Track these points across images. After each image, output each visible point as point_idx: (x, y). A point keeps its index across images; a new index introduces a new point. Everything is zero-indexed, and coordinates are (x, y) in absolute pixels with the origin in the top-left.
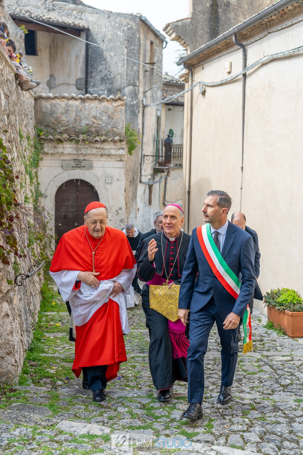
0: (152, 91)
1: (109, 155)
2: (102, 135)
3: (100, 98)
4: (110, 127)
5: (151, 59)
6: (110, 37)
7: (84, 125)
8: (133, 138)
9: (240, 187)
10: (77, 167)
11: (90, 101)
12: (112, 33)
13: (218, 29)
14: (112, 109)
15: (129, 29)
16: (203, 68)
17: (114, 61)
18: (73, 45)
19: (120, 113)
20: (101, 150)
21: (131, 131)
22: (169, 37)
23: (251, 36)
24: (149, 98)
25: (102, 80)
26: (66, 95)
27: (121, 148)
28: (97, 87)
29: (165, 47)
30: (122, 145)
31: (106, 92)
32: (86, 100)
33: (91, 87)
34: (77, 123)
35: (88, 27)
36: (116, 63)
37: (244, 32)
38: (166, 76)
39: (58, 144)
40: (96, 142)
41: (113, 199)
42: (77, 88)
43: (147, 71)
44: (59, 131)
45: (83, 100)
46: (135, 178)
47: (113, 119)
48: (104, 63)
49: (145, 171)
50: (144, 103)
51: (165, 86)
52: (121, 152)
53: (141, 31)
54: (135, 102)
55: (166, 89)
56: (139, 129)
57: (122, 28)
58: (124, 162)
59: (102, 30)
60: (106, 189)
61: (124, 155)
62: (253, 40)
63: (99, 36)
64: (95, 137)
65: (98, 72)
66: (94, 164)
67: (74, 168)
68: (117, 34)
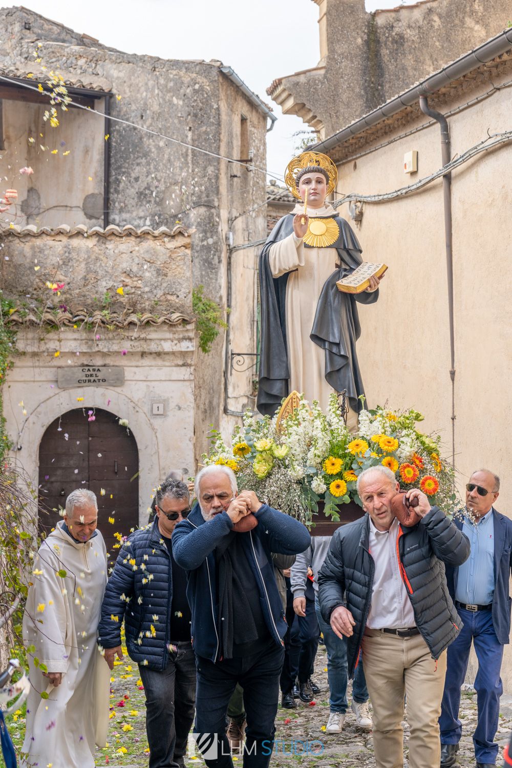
0: (247, 218)
1: (158, 354)
2: (143, 311)
3: (139, 232)
4: (160, 293)
5: (242, 152)
6: (156, 108)
7: (105, 291)
8: (211, 315)
9: (451, 415)
10: (89, 381)
11: (118, 239)
12: (161, 100)
13: (382, 89)
14: (165, 254)
15: (196, 92)
16: (355, 166)
17: (166, 156)
18: (79, 127)
19: (181, 263)
20: (142, 342)
21: (204, 301)
22: (280, 107)
23: (458, 98)
24: (239, 233)
25: (139, 198)
26: (66, 227)
27: (184, 339)
28: (129, 212)
29: (270, 129)
30: (187, 330)
31: (148, 222)
32: (109, 238)
33: (117, 212)
34: (89, 287)
35: (110, 91)
36: (169, 160)
37: (443, 90)
38: (272, 188)
39: (48, 332)
40: (131, 326)
41: (168, 450)
42: (85, 214)
43: (236, 176)
44: (49, 304)
45: (102, 238)
46: (215, 403)
47: (166, 275)
48: (144, 161)
49: (234, 388)
50: (231, 242)
51: (270, 208)
52: (186, 346)
53: (222, 95)
54: (210, 241)
55: (274, 214)
56: (221, 298)
57: (182, 91)
58: (192, 368)
59: (139, 96)
60: (153, 429)
61: (192, 352)
62: (462, 105)
63: (134, 107)
64: (127, 315)
65: (132, 180)
66: (126, 374)
67: (83, 384)
68: (170, 102)
